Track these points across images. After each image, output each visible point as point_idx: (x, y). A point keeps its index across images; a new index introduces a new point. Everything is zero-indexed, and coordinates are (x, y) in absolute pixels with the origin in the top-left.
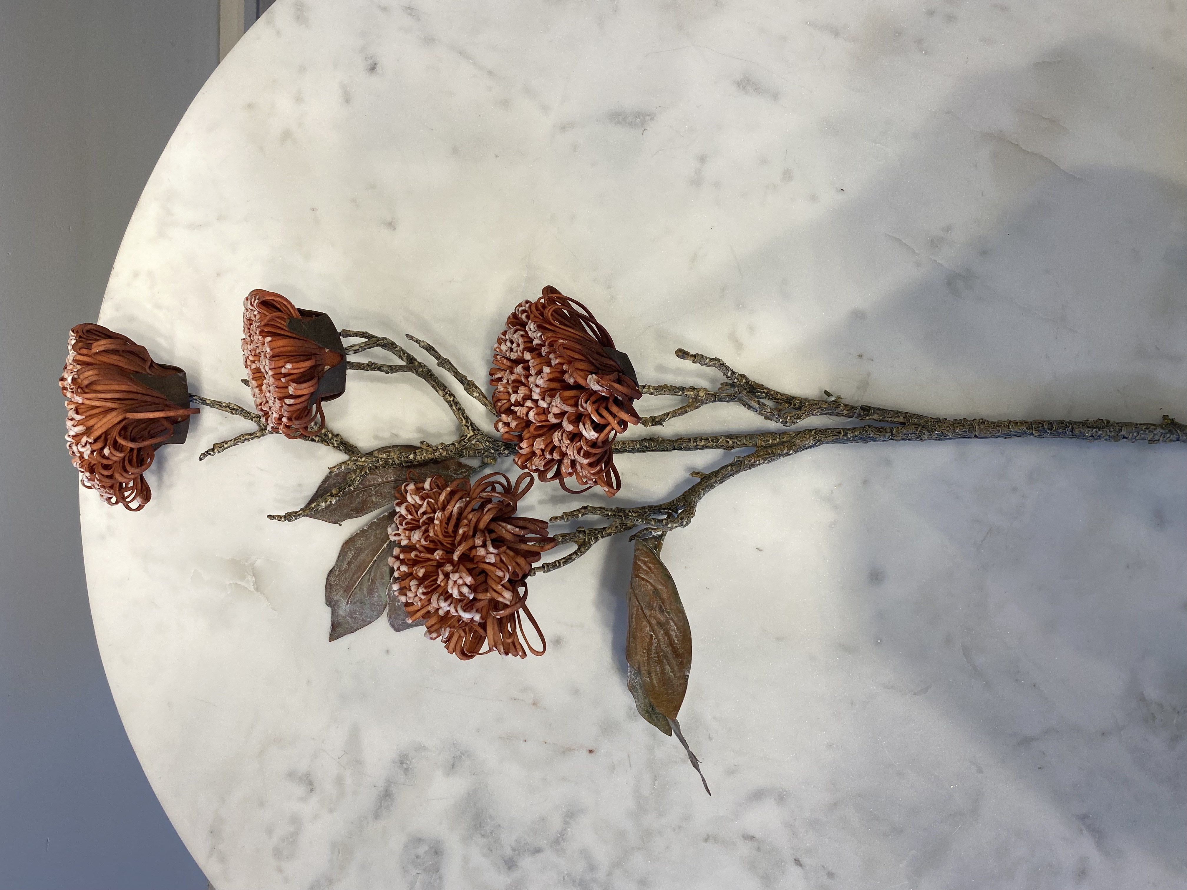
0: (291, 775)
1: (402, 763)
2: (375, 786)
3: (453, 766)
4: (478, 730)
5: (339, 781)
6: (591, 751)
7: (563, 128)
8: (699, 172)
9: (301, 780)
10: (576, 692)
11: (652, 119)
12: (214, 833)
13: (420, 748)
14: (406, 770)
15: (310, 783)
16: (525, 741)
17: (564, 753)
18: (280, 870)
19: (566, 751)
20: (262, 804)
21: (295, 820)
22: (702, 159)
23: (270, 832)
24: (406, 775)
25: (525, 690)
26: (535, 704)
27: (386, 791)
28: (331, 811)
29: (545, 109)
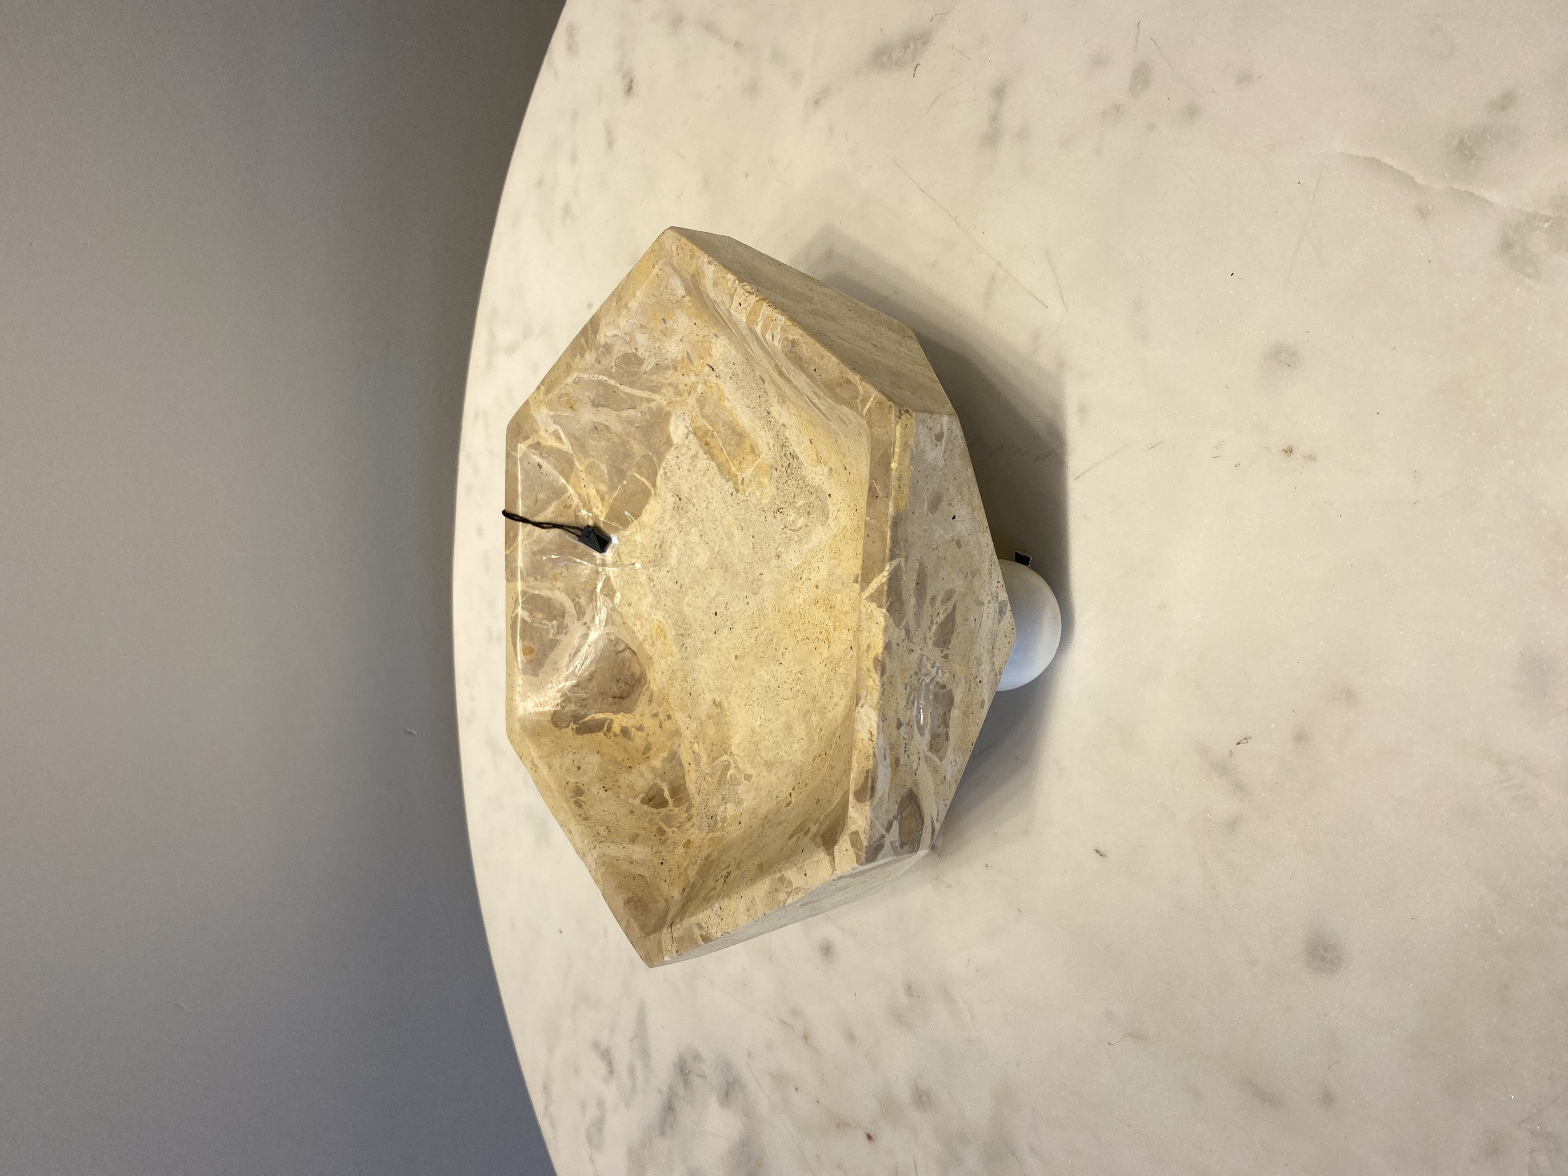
0: (596, 1045)
1: (682, 1070)
2: (660, 1091)
3: (727, 1094)
4: (749, 1055)
5: (632, 1070)
6: (869, 1137)
7: (817, 102)
8: (994, 118)
9: (603, 1055)
10: (851, 1037)
11: (924, 44)
12: (546, 1088)
13: (697, 1057)
14: (686, 1083)
15: (610, 1063)
16: (797, 1090)
17: (838, 1126)
18: (592, 1160)
19: (842, 1124)
20: (577, 1071)
21: (601, 1104)
22: (999, 92)
23: (583, 1108)
24: (685, 1088)
25: (796, 1012)
26: (806, 1038)
27: (670, 1102)
28: (627, 1105)
29: (796, 77)
